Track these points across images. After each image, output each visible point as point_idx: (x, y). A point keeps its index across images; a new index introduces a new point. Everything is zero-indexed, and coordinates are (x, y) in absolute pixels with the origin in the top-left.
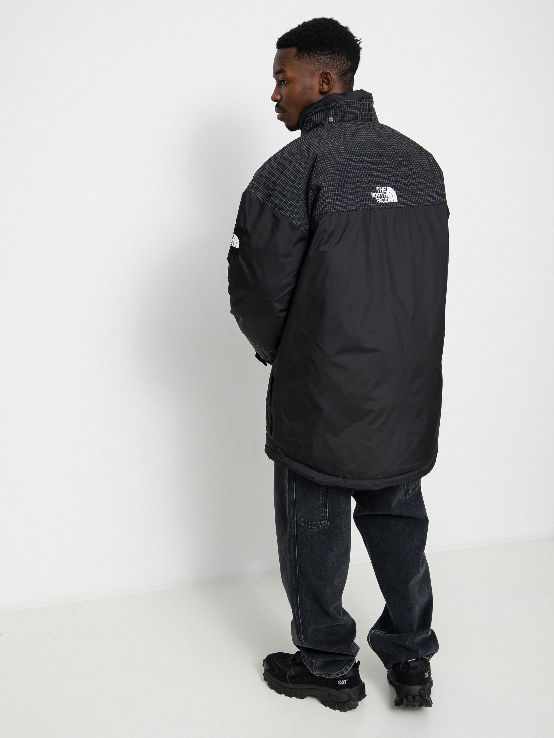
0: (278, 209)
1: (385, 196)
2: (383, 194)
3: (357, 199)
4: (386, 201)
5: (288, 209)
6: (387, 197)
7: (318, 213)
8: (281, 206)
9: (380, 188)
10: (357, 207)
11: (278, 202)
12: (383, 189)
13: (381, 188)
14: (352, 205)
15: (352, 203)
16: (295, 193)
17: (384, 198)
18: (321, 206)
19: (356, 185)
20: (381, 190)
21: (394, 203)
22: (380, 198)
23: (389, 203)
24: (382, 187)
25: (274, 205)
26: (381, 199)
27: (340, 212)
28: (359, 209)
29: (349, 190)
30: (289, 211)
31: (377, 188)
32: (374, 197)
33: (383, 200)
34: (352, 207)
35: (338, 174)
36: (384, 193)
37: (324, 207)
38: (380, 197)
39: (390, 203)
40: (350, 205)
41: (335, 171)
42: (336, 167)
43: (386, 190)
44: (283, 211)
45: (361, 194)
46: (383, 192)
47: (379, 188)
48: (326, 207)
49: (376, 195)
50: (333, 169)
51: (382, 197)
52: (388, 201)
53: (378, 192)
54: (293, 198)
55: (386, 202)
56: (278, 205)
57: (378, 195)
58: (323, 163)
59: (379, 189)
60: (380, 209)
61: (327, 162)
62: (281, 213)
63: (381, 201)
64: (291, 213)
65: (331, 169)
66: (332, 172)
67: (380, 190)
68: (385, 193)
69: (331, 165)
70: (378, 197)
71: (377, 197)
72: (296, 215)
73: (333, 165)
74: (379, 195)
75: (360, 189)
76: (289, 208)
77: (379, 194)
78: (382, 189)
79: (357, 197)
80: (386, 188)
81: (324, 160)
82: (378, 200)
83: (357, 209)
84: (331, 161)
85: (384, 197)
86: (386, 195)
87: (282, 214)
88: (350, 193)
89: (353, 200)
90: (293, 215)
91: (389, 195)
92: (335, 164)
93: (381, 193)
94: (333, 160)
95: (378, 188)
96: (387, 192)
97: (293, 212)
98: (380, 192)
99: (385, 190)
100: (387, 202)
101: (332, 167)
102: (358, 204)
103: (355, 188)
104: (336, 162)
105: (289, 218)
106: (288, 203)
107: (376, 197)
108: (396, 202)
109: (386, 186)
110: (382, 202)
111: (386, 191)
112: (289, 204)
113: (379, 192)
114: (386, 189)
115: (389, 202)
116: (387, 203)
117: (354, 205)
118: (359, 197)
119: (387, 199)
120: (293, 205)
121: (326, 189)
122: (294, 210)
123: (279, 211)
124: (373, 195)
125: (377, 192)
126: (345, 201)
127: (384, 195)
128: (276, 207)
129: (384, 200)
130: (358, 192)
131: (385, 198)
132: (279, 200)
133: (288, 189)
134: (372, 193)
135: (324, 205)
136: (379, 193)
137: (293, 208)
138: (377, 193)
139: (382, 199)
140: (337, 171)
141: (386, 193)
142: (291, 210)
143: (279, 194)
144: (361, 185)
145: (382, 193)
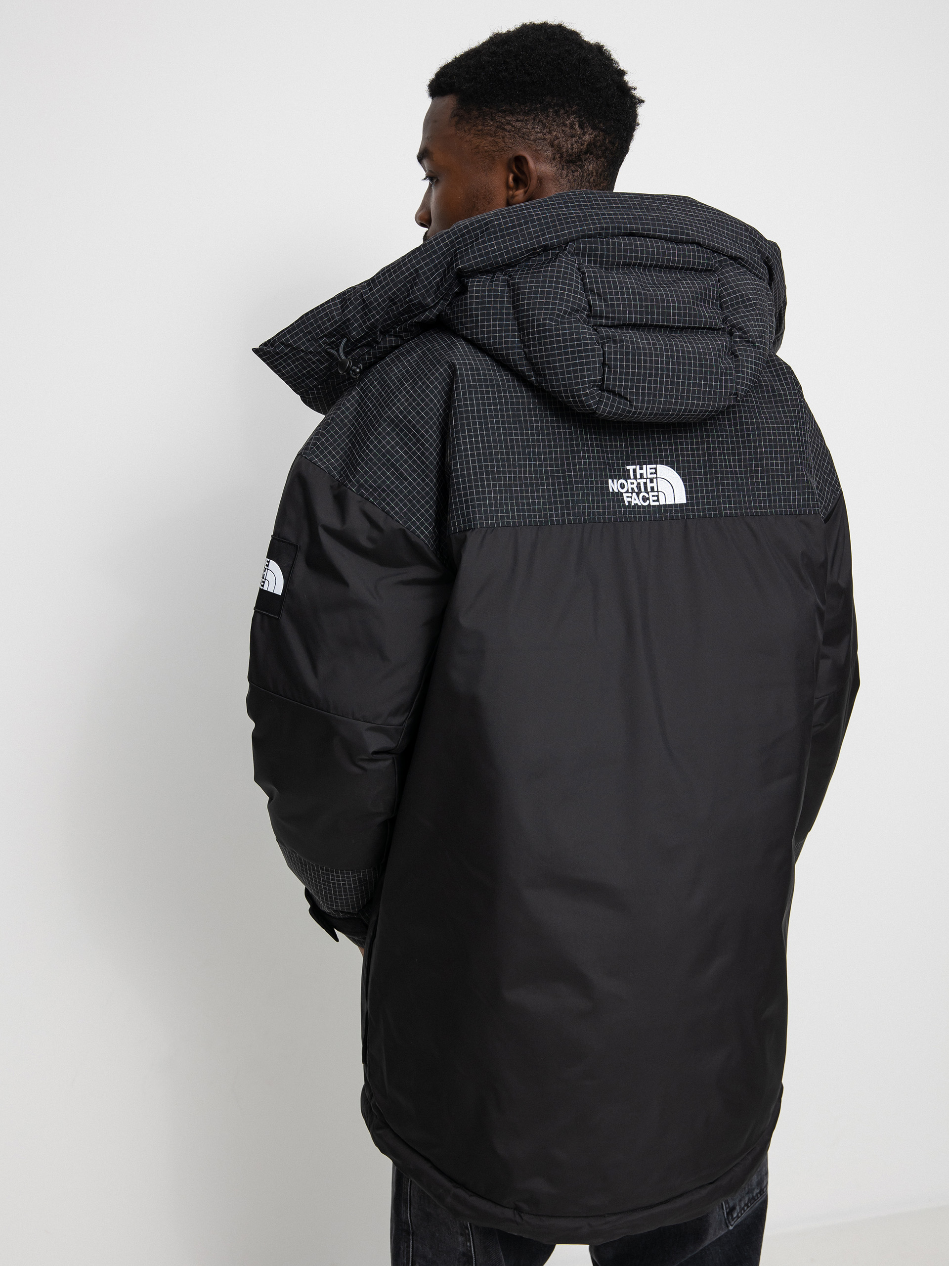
0: (375, 499)
1: (652, 488)
2: (645, 484)
3: (567, 496)
4: (654, 501)
5: (401, 500)
6: (658, 492)
8: (384, 491)
9: (638, 467)
10: (563, 515)
11: (375, 482)
12: (647, 470)
13: (641, 469)
14: (551, 510)
15: (550, 503)
17: (648, 493)
19: (568, 458)
20: (641, 471)
21: (676, 505)
22: (634, 494)
23: (660, 506)
24: (644, 466)
25: (366, 490)
26: (638, 497)
27: (514, 526)
28: (569, 520)
29: (546, 472)
30: (405, 505)
31: (628, 467)
32: (616, 490)
33: (645, 499)
34: (551, 516)
35: (516, 428)
36: (648, 480)
38: (636, 490)
39: (665, 506)
40: (545, 510)
41: (509, 422)
42: (513, 409)
43: (656, 473)
44: (388, 504)
45: (577, 483)
46: (645, 477)
47: (634, 467)
48: (474, 513)
49: (622, 486)
50: (503, 416)
51: (643, 490)
52: (658, 500)
53: (632, 477)
55: (652, 504)
56: (375, 490)
59: (635, 471)
60: (631, 521)
62: (383, 509)
63: (637, 502)
64: (409, 510)
65: (497, 416)
66: (498, 423)
67: (638, 472)
68: (652, 481)
69: (501, 404)
70: (630, 491)
71: (627, 492)
72: (422, 515)
73: (507, 404)
74: (634, 486)
75: (575, 470)
76: (406, 496)
77: (632, 483)
78: (644, 471)
79: (566, 489)
80: (655, 469)
82: (629, 499)
83: (564, 521)
85: (649, 490)
86: (654, 485)
87: (388, 513)
88: (547, 478)
89: (555, 497)
90: (414, 515)
91: (662, 486)
92: (512, 403)
93: (639, 481)
94: (510, 392)
95: (631, 468)
96: (657, 478)
97: (414, 506)
98: (638, 476)
99: (651, 474)
100: (657, 503)
101: (502, 410)
102: (568, 509)
103: (563, 465)
104: (517, 397)
105: (405, 523)
106: (401, 483)
107: (622, 491)
108: (681, 505)
109: (656, 463)
110: (640, 502)
111: (655, 476)
112: (406, 488)
113: (635, 478)
114: (653, 471)
115: (662, 502)
116: (654, 506)
117: (557, 509)
118: (572, 489)
119: (657, 496)
121: (474, 468)
122: (418, 502)
123: (380, 504)
124: (614, 486)
125: (627, 477)
126: (533, 498)
127: (649, 485)
128: (371, 494)
129: (648, 499)
130: (570, 477)
131: (651, 494)
132: (379, 478)
133: (401, 448)
134: (610, 481)
135: (468, 507)
136: (634, 481)
137: (414, 497)
138: (628, 480)
139: (641, 496)
140: (515, 422)
141: (655, 480)
142: (410, 501)
143: (379, 460)
144: (579, 458)
145: (642, 481)
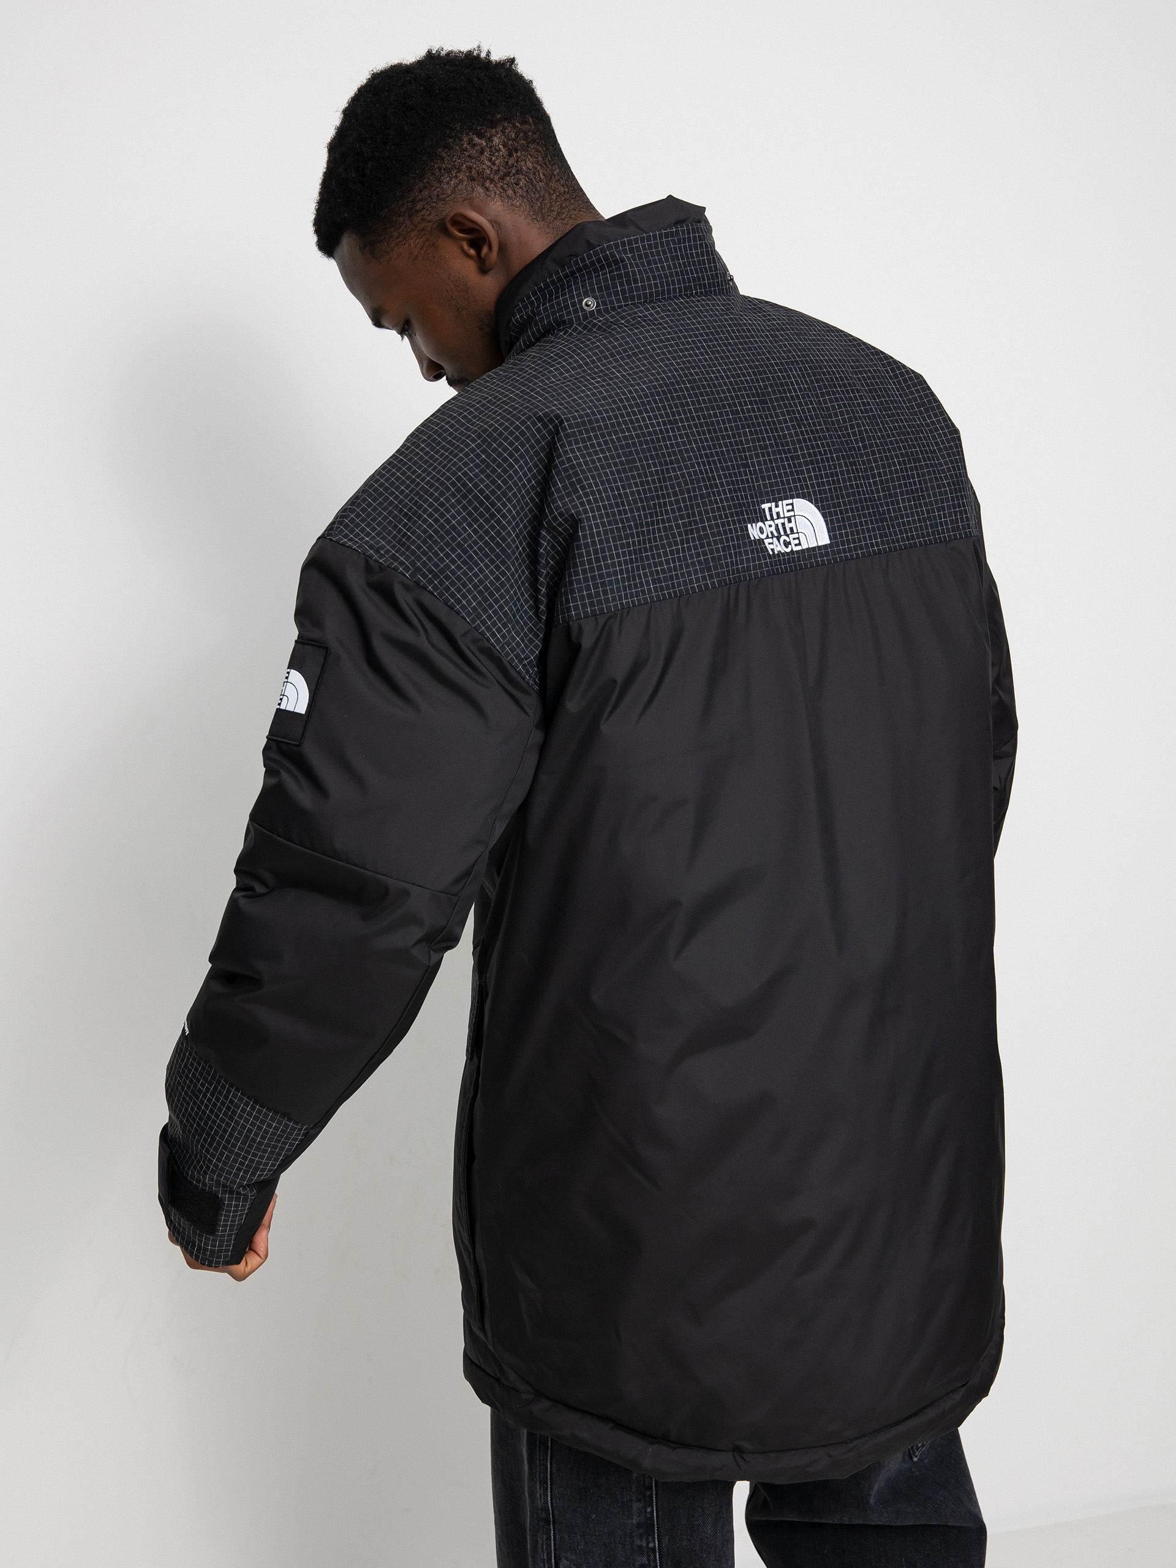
0: (436, 587)
1: (791, 529)
2: (783, 524)
3: (705, 554)
4: (796, 545)
5: (469, 592)
6: (798, 533)
7: (578, 614)
8: (447, 577)
9: (773, 504)
10: (704, 578)
12: (783, 507)
13: (777, 506)
14: (689, 574)
15: (687, 566)
16: (492, 538)
17: (788, 536)
18: (588, 588)
19: (698, 505)
20: (777, 510)
21: (819, 547)
22: (775, 539)
23: (803, 550)
24: (780, 503)
26: (779, 542)
27: (653, 601)
28: (713, 583)
29: (678, 526)
30: (474, 598)
31: (763, 506)
32: (757, 538)
33: (787, 544)
34: (691, 581)
35: (634, 477)
36: (786, 520)
37: (597, 594)
38: (776, 534)
39: (808, 549)
40: (683, 575)
41: (624, 471)
42: (625, 454)
43: (793, 510)
44: (453, 595)
45: (713, 535)
46: (782, 516)
47: (769, 505)
48: (605, 593)
49: (761, 531)
50: (616, 464)
51: (782, 533)
52: (800, 544)
53: (768, 518)
54: (486, 555)
55: (795, 549)
57: (769, 527)
58: (583, 441)
59: (770, 509)
60: (778, 573)
61: (596, 437)
62: (446, 602)
63: (779, 548)
64: (480, 604)
65: (609, 466)
66: (612, 473)
67: (775, 510)
68: (790, 521)
69: (609, 450)
70: (770, 536)
71: (767, 537)
72: (495, 612)
73: (616, 449)
74: (773, 529)
75: (709, 520)
76: (475, 586)
78: (779, 509)
79: (702, 546)
80: (792, 504)
81: (587, 432)
82: (771, 546)
83: (706, 585)
84: (610, 434)
85: (789, 532)
86: (792, 525)
87: (451, 607)
88: (680, 534)
89: (691, 556)
90: (485, 611)
91: (801, 525)
92: (622, 447)
93: (776, 522)
94: (616, 433)
95: (766, 506)
96: (794, 516)
97: (485, 600)
98: (775, 517)
99: (788, 511)
100: (799, 548)
101: (612, 457)
102: (709, 569)
103: (694, 516)
104: (625, 438)
105: (473, 621)
106: (471, 569)
107: (763, 536)
108: (825, 546)
109: (792, 497)
110: (783, 549)
111: (791, 513)
112: (476, 575)
113: (772, 519)
114: (790, 507)
115: (805, 546)
116: (797, 552)
117: (696, 573)
118: (709, 544)
119: (798, 538)
120: (487, 577)
121: (599, 533)
122: (491, 595)
124: (754, 531)
125: (763, 519)
126: (667, 562)
127: (788, 526)
129: (790, 543)
130: (704, 529)
131: (792, 537)
133: (470, 525)
134: (749, 525)
135: (596, 586)
136: (771, 523)
137: (486, 589)
138: (766, 523)
139: (782, 540)
140: (631, 470)
141: (793, 518)
142: (480, 593)
144: (711, 503)
145: (779, 522)
